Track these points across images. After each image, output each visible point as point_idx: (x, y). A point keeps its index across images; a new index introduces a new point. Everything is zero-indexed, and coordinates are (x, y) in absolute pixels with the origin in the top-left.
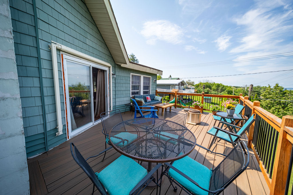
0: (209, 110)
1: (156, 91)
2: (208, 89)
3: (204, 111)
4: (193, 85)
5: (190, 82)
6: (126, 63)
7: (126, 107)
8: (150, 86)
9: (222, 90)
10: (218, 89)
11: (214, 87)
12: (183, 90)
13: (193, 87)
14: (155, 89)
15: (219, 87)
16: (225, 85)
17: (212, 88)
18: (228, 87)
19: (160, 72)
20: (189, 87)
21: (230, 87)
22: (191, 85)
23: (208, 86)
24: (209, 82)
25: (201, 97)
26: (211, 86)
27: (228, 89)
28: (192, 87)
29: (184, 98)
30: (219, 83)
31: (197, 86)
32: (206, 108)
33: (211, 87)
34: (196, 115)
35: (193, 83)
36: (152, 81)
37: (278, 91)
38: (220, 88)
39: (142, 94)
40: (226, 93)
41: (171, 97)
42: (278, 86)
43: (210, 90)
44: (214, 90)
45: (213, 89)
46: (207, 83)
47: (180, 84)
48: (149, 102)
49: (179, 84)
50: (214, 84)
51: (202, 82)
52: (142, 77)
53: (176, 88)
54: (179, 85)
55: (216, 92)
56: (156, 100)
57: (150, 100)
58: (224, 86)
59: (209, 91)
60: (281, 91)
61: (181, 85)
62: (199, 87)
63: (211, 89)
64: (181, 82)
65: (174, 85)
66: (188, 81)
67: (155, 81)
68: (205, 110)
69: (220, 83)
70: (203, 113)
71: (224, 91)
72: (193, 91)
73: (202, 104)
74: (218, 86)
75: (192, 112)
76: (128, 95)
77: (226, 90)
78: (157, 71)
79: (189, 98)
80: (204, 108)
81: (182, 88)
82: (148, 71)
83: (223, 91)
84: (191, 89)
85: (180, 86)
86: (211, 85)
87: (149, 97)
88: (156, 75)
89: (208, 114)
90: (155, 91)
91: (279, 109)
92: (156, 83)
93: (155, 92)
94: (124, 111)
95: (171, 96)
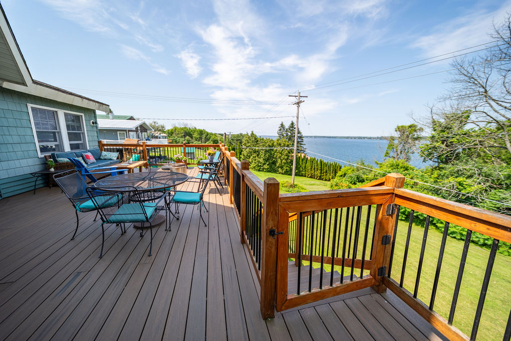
0: (194, 164)
1: (100, 142)
2: (187, 137)
3: (188, 166)
4: (164, 132)
5: (157, 125)
6: (24, 84)
7: (35, 179)
8: (83, 133)
9: (207, 140)
10: (201, 137)
11: (195, 135)
12: (147, 140)
13: (164, 135)
14: (96, 138)
15: (202, 134)
16: (209, 131)
17: (194, 136)
18: (212, 134)
19: (104, 106)
20: (156, 135)
21: (215, 134)
22: (160, 130)
23: (188, 133)
24: (189, 126)
25: (182, 148)
26: (192, 133)
27: (213, 137)
28: (162, 135)
29: (151, 154)
30: (202, 128)
31: (171, 133)
32: (190, 162)
33: (191, 135)
34: (180, 169)
35: (163, 127)
36: (86, 123)
37: (253, 139)
38: (204, 136)
39: (67, 149)
40: (212, 142)
41: (125, 155)
42: (253, 134)
43: (191, 139)
44: (196, 140)
46: (185, 128)
47: (139, 128)
48: (93, 163)
49: (137, 128)
50: (195, 130)
51: (177, 126)
52: (61, 114)
53: (131, 137)
54: (136, 130)
55: (199, 142)
56: (105, 159)
57: (95, 161)
58: (208, 134)
59: (189, 141)
60: (255, 139)
61: (141, 132)
62: (173, 135)
63: (192, 138)
64: (141, 126)
65: (126, 131)
66: (153, 124)
67: (93, 123)
68: (189, 164)
70: (187, 168)
71: (209, 140)
72: (165, 142)
73: (185, 158)
74: (201, 132)
75: (176, 166)
76: (32, 153)
77: (211, 139)
78: (97, 104)
79: (160, 154)
80: (188, 162)
81: (143, 137)
82: (77, 102)
84: (160, 138)
85: (140, 134)
86: (192, 131)
87: (89, 154)
88: (94, 111)
89: (193, 168)
90: (97, 142)
91: (255, 157)
92: (96, 127)
93: (97, 144)
94: (33, 188)
95: (124, 152)
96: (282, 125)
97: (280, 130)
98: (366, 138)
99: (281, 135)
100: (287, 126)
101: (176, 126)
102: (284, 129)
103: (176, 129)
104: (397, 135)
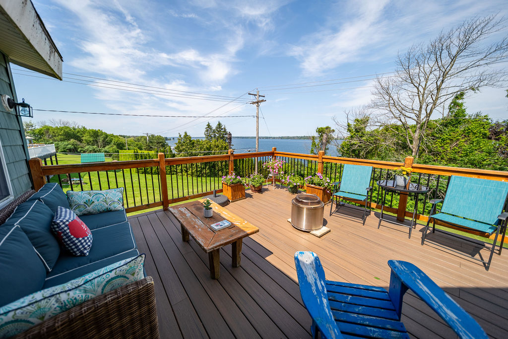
2: (72, 141)
9: (106, 143)
10: (96, 141)
11: (86, 137)
15: (98, 136)
16: (108, 133)
17: (84, 138)
18: (112, 135)
21: (119, 137)
23: (71, 135)
24: (72, 126)
26: (78, 134)
27: (116, 140)
33: (79, 137)
38: (101, 139)
42: (187, 135)
43: (79, 143)
44: (88, 144)
45: (86, 140)
46: (68, 127)
50: (84, 131)
55: (94, 147)
58: (107, 136)
59: (76, 145)
60: (191, 141)
63: (81, 141)
69: (97, 129)
71: (110, 143)
74: (96, 134)
77: (113, 143)
83: (108, 145)
86: (78, 132)
96: (209, 125)
97: (207, 131)
98: (271, 137)
99: (209, 137)
100: (214, 126)
101: (47, 124)
102: (211, 129)
103: (48, 129)
104: (316, 135)
